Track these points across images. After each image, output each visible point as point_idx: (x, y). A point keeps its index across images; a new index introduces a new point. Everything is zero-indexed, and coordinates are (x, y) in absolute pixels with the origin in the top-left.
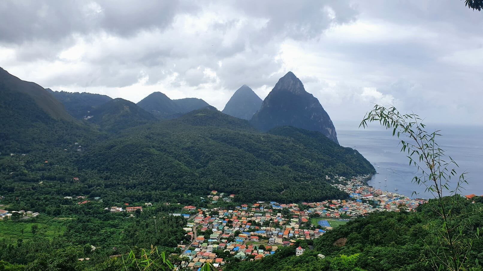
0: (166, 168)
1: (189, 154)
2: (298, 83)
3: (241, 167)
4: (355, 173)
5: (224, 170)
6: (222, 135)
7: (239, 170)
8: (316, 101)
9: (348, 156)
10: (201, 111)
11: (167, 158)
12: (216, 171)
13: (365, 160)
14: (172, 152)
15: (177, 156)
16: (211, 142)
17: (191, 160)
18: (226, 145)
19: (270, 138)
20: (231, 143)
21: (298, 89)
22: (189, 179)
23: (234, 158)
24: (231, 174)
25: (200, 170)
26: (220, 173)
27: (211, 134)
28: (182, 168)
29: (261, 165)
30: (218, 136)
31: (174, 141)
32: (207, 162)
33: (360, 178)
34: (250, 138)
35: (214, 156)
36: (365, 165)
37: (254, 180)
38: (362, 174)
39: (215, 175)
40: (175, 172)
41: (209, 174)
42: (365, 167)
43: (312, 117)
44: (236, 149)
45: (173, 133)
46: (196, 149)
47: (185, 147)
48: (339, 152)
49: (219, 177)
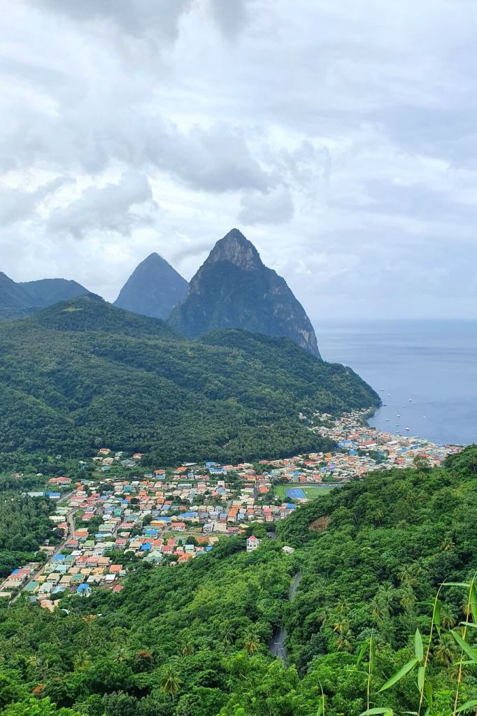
0: (12, 411)
1: (54, 385)
2: (250, 249)
3: (152, 404)
4: (347, 407)
5: (121, 411)
6: (114, 347)
7: (148, 410)
8: (281, 282)
9: (336, 378)
10: (73, 303)
11: (11, 393)
12: (106, 412)
13: (364, 384)
14: (22, 381)
15: (31, 389)
16: (95, 360)
17: (58, 394)
18: (123, 366)
19: (203, 350)
20: (133, 361)
21: (249, 261)
22: (56, 429)
23: (138, 389)
24: (134, 418)
25: (77, 412)
26: (114, 417)
27: (95, 347)
28: (41, 410)
29: (188, 399)
30: (107, 350)
31: (24, 360)
32: (89, 398)
33: (356, 414)
34: (167, 352)
35: (101, 387)
36: (364, 392)
37: (177, 427)
38: (359, 407)
39: (105, 420)
40: (30, 418)
41: (93, 418)
42: (364, 397)
43: (276, 311)
44: (142, 373)
45: (22, 345)
46: (67, 374)
47: (46, 371)
48: (321, 371)
49: (112, 424)
